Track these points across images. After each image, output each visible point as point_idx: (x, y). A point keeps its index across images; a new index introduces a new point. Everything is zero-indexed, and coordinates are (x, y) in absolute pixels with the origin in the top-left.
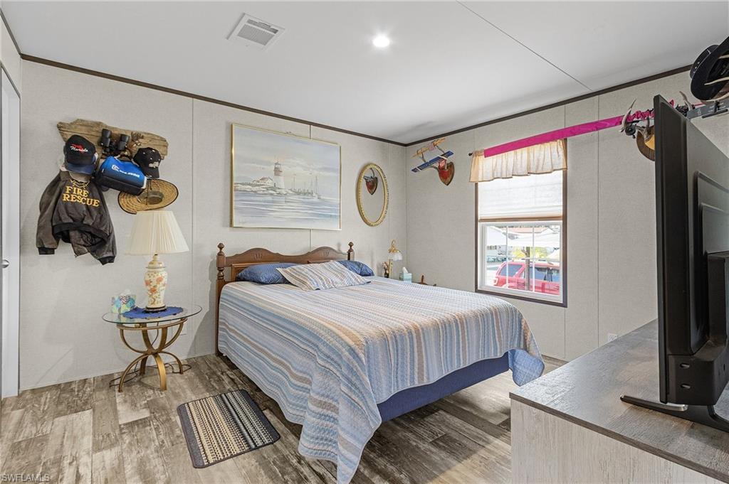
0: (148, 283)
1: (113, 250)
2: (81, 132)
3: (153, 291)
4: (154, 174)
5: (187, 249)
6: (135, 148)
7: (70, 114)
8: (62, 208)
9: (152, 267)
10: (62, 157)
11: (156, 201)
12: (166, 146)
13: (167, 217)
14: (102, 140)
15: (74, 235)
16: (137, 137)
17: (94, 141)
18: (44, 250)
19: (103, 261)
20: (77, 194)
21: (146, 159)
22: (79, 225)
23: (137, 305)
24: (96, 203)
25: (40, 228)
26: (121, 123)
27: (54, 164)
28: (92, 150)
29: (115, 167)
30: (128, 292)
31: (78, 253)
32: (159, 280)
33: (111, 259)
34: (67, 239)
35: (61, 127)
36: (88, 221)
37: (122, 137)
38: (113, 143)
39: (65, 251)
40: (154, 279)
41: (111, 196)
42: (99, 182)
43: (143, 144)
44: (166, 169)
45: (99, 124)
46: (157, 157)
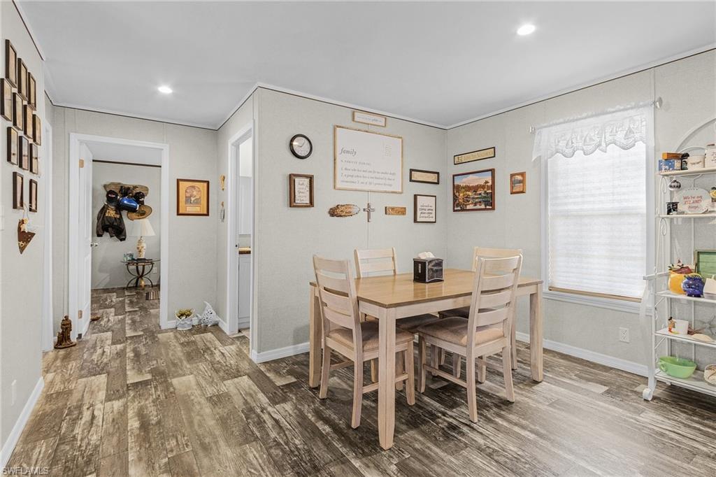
0: (138, 248)
1: (125, 235)
2: (113, 188)
3: (140, 251)
4: (142, 203)
5: (153, 234)
6: (134, 192)
7: (108, 181)
8: (105, 219)
9: (140, 242)
10: (106, 198)
11: (143, 214)
12: (148, 190)
13: (146, 222)
14: (121, 190)
15: (110, 229)
16: (135, 187)
17: (117, 191)
18: (99, 235)
19: (121, 240)
20: (111, 213)
21: (139, 197)
22: (112, 225)
23: (134, 257)
24: (118, 216)
25: (97, 227)
26: (128, 182)
27: (103, 201)
28: (117, 196)
29: (125, 202)
30: (130, 252)
31: (111, 236)
32: (142, 247)
33: (124, 239)
34: (107, 231)
35: (105, 186)
36: (115, 224)
37: (129, 188)
38: (125, 191)
39: (106, 236)
40: (140, 247)
41: (124, 213)
42: (120, 208)
43: (138, 190)
44: (147, 201)
45: (119, 184)
46: (143, 196)
